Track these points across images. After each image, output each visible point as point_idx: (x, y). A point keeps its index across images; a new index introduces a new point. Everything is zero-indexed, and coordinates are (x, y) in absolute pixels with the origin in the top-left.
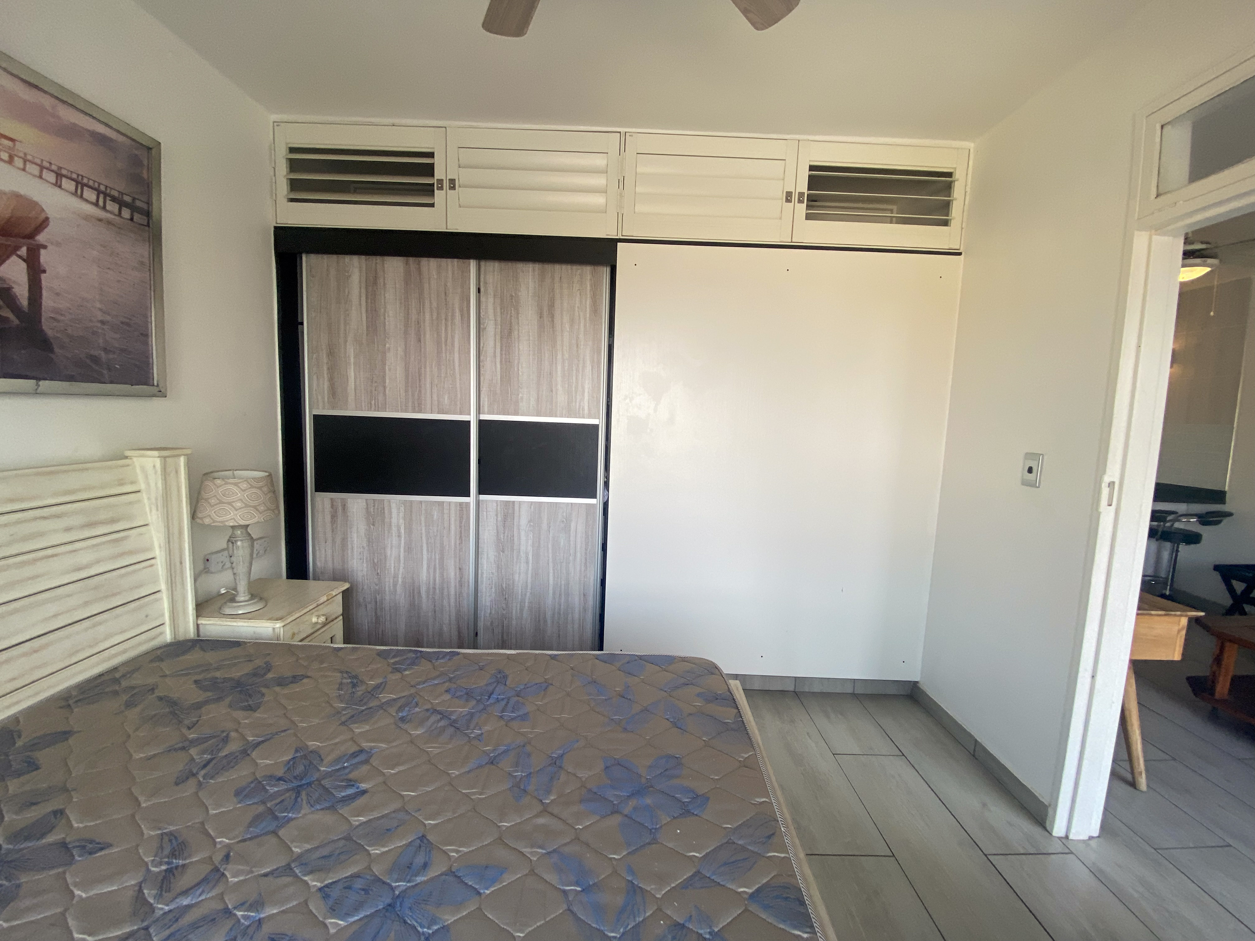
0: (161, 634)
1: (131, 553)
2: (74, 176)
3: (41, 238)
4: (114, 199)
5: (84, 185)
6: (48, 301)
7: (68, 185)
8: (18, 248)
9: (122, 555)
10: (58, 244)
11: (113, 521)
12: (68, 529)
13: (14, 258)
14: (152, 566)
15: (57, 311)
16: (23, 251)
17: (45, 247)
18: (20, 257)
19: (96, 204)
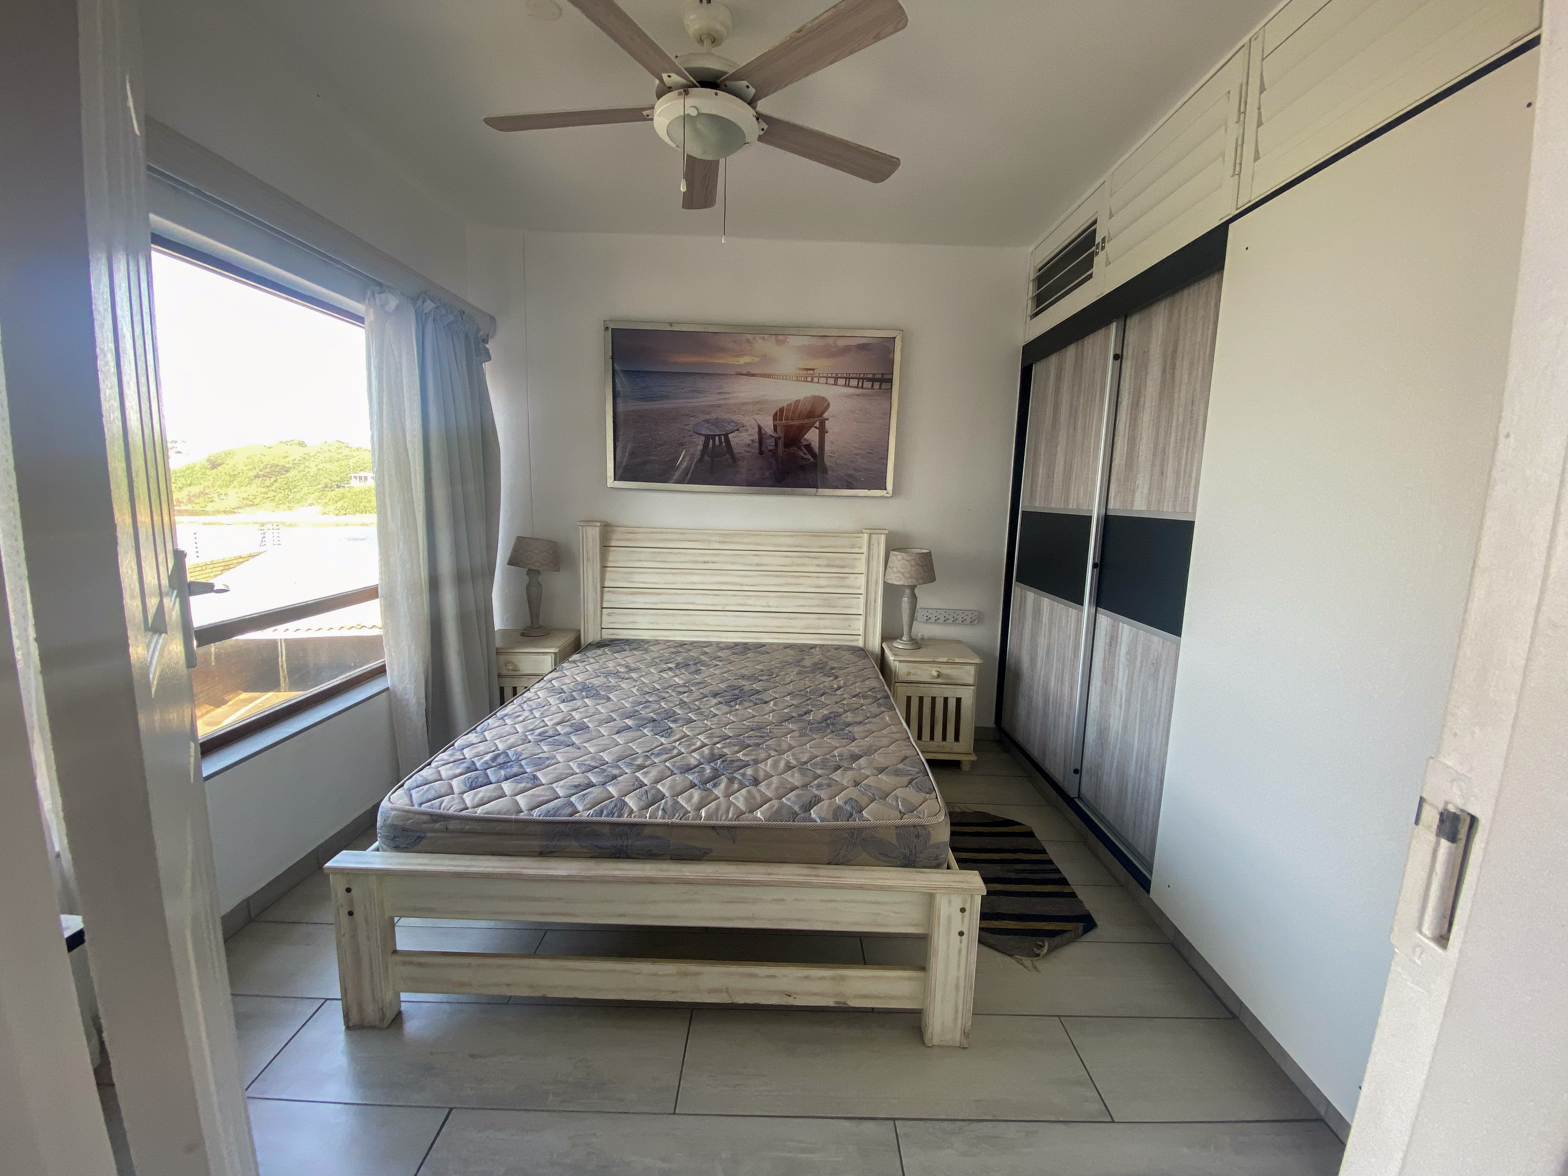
0: (857, 640)
1: (848, 587)
2: (845, 375)
3: (826, 415)
4: (869, 380)
5: (849, 378)
6: (827, 447)
7: (841, 382)
8: (815, 423)
9: (842, 587)
10: (834, 416)
11: (842, 567)
12: (818, 566)
13: (813, 429)
14: (859, 598)
15: (832, 452)
16: (817, 424)
17: (828, 419)
18: (816, 428)
19: (857, 387)
